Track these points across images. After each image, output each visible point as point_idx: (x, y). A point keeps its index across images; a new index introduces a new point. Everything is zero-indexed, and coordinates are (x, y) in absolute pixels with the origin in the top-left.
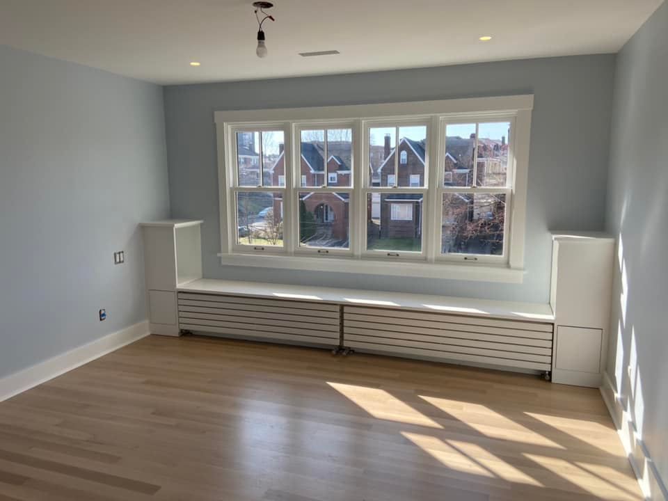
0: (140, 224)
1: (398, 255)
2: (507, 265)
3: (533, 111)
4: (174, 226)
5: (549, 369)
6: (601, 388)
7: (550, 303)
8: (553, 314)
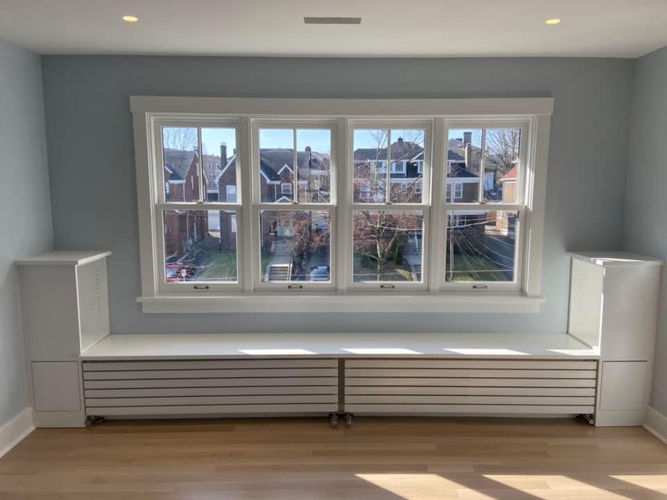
0: (14, 262)
1: (393, 287)
2: (522, 292)
3: (552, 116)
4: (77, 263)
5: (592, 412)
6: (646, 426)
7: (567, 333)
8: (591, 348)
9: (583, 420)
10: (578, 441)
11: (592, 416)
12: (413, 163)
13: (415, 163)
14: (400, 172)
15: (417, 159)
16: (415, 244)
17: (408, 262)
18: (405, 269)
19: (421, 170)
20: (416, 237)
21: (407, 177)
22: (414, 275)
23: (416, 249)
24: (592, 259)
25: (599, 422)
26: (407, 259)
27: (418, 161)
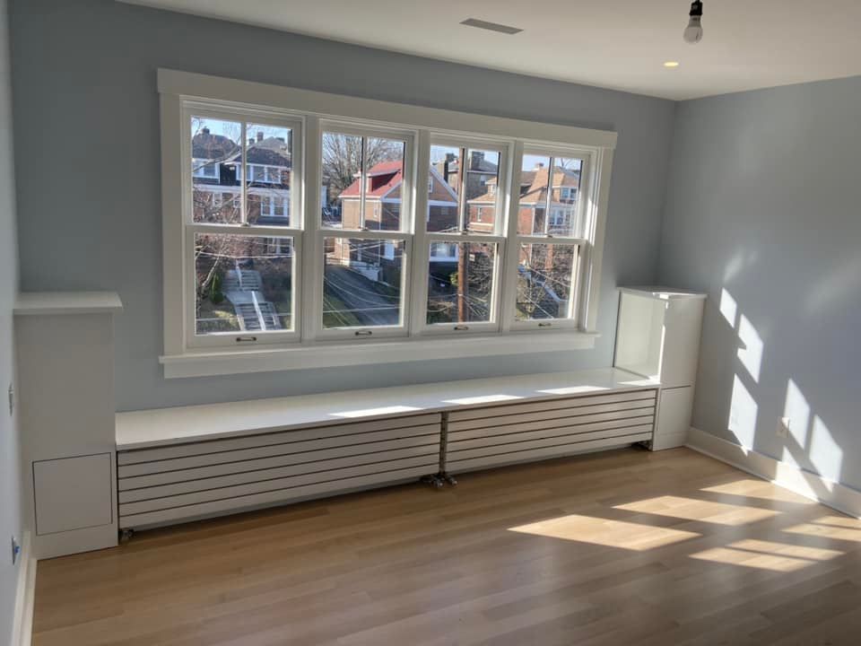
2: (580, 328)
3: (615, 151)
5: (649, 438)
6: (688, 445)
7: (613, 366)
8: (647, 378)
9: (642, 447)
10: (639, 468)
11: (649, 443)
12: (229, 166)
13: (232, 166)
14: (211, 177)
15: (235, 160)
16: (237, 276)
17: (229, 301)
18: (226, 310)
19: (240, 177)
20: (238, 267)
21: (221, 184)
22: (240, 320)
23: (239, 283)
24: (654, 293)
25: (656, 447)
26: (228, 296)
27: (237, 163)
